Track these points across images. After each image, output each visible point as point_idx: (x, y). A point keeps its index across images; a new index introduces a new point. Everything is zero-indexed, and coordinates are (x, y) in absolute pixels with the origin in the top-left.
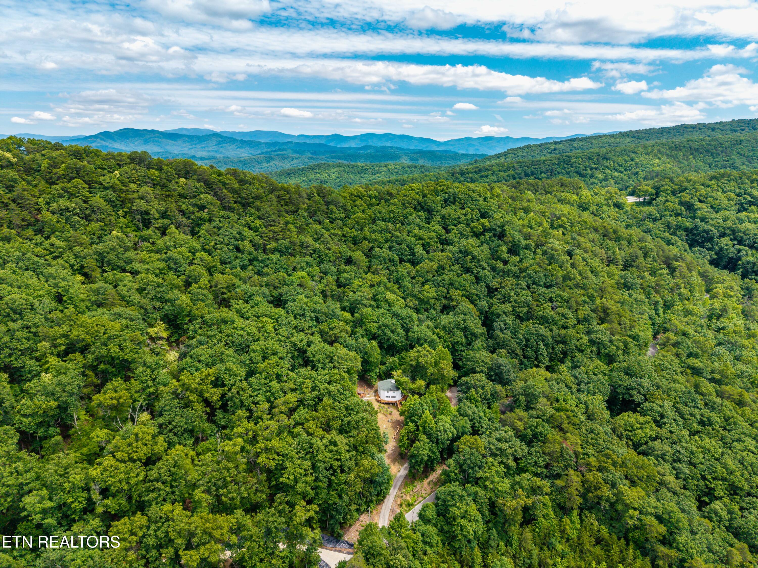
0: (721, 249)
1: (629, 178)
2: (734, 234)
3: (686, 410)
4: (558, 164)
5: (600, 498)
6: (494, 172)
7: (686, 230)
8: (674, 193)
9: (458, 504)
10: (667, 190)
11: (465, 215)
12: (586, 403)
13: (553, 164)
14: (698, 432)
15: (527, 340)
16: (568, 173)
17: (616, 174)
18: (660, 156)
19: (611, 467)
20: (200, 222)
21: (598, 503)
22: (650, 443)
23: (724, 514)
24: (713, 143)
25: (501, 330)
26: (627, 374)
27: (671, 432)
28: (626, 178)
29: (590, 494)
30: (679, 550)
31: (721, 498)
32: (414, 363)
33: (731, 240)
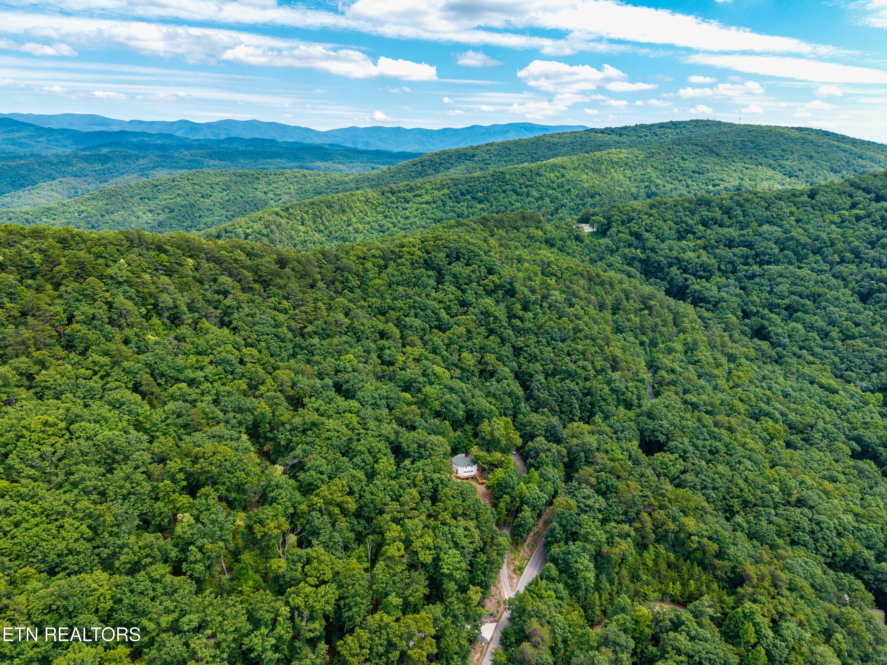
0: (672, 279)
1: (563, 195)
2: (679, 263)
3: (700, 443)
4: (493, 182)
5: (666, 531)
6: (427, 190)
7: (640, 260)
8: (623, 223)
9: (579, 560)
10: (617, 220)
11: (474, 272)
12: (627, 450)
13: (488, 182)
14: (711, 460)
15: (562, 397)
16: (504, 192)
17: (550, 192)
18: (587, 171)
19: (669, 504)
20: (229, 311)
21: (666, 536)
22: (682, 477)
23: (745, 525)
24: (630, 156)
25: (539, 390)
26: (649, 417)
27: (693, 464)
28: (560, 195)
29: (660, 530)
30: (730, 560)
31: (738, 512)
32: (488, 437)
33: (678, 269)
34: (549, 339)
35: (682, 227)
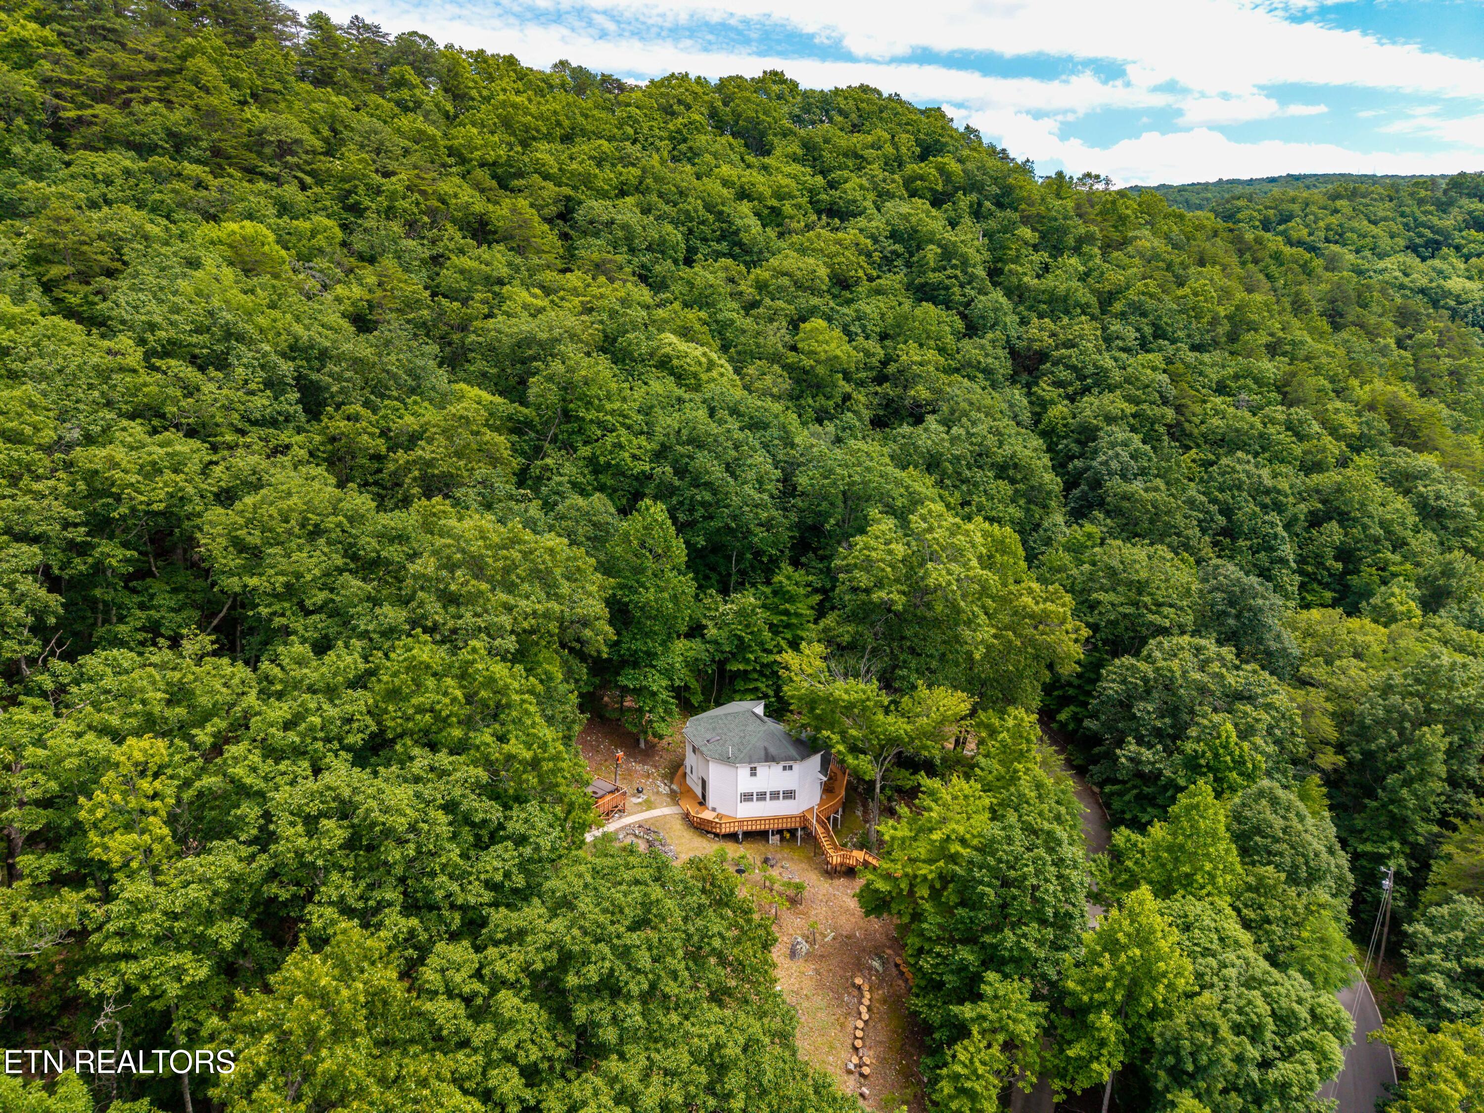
34: (1148, 330)
35: (1420, 235)
